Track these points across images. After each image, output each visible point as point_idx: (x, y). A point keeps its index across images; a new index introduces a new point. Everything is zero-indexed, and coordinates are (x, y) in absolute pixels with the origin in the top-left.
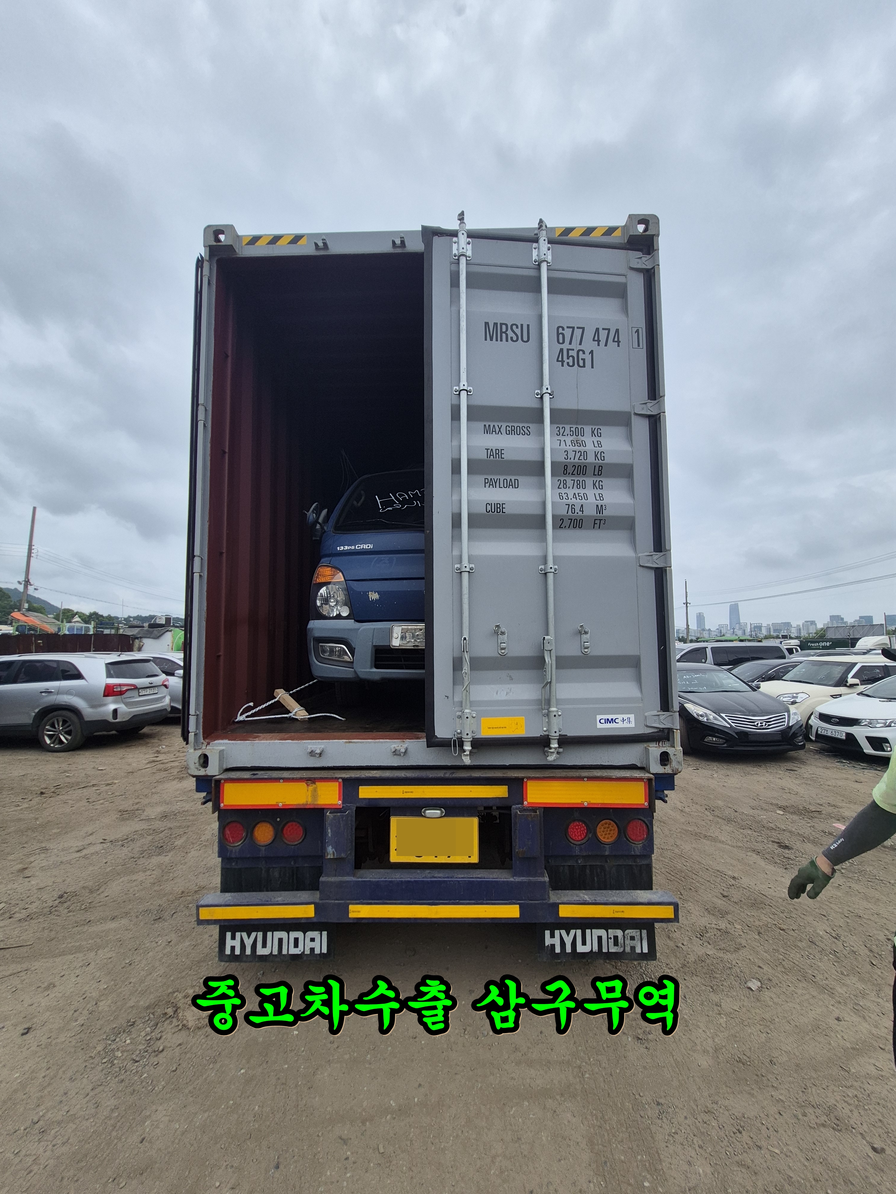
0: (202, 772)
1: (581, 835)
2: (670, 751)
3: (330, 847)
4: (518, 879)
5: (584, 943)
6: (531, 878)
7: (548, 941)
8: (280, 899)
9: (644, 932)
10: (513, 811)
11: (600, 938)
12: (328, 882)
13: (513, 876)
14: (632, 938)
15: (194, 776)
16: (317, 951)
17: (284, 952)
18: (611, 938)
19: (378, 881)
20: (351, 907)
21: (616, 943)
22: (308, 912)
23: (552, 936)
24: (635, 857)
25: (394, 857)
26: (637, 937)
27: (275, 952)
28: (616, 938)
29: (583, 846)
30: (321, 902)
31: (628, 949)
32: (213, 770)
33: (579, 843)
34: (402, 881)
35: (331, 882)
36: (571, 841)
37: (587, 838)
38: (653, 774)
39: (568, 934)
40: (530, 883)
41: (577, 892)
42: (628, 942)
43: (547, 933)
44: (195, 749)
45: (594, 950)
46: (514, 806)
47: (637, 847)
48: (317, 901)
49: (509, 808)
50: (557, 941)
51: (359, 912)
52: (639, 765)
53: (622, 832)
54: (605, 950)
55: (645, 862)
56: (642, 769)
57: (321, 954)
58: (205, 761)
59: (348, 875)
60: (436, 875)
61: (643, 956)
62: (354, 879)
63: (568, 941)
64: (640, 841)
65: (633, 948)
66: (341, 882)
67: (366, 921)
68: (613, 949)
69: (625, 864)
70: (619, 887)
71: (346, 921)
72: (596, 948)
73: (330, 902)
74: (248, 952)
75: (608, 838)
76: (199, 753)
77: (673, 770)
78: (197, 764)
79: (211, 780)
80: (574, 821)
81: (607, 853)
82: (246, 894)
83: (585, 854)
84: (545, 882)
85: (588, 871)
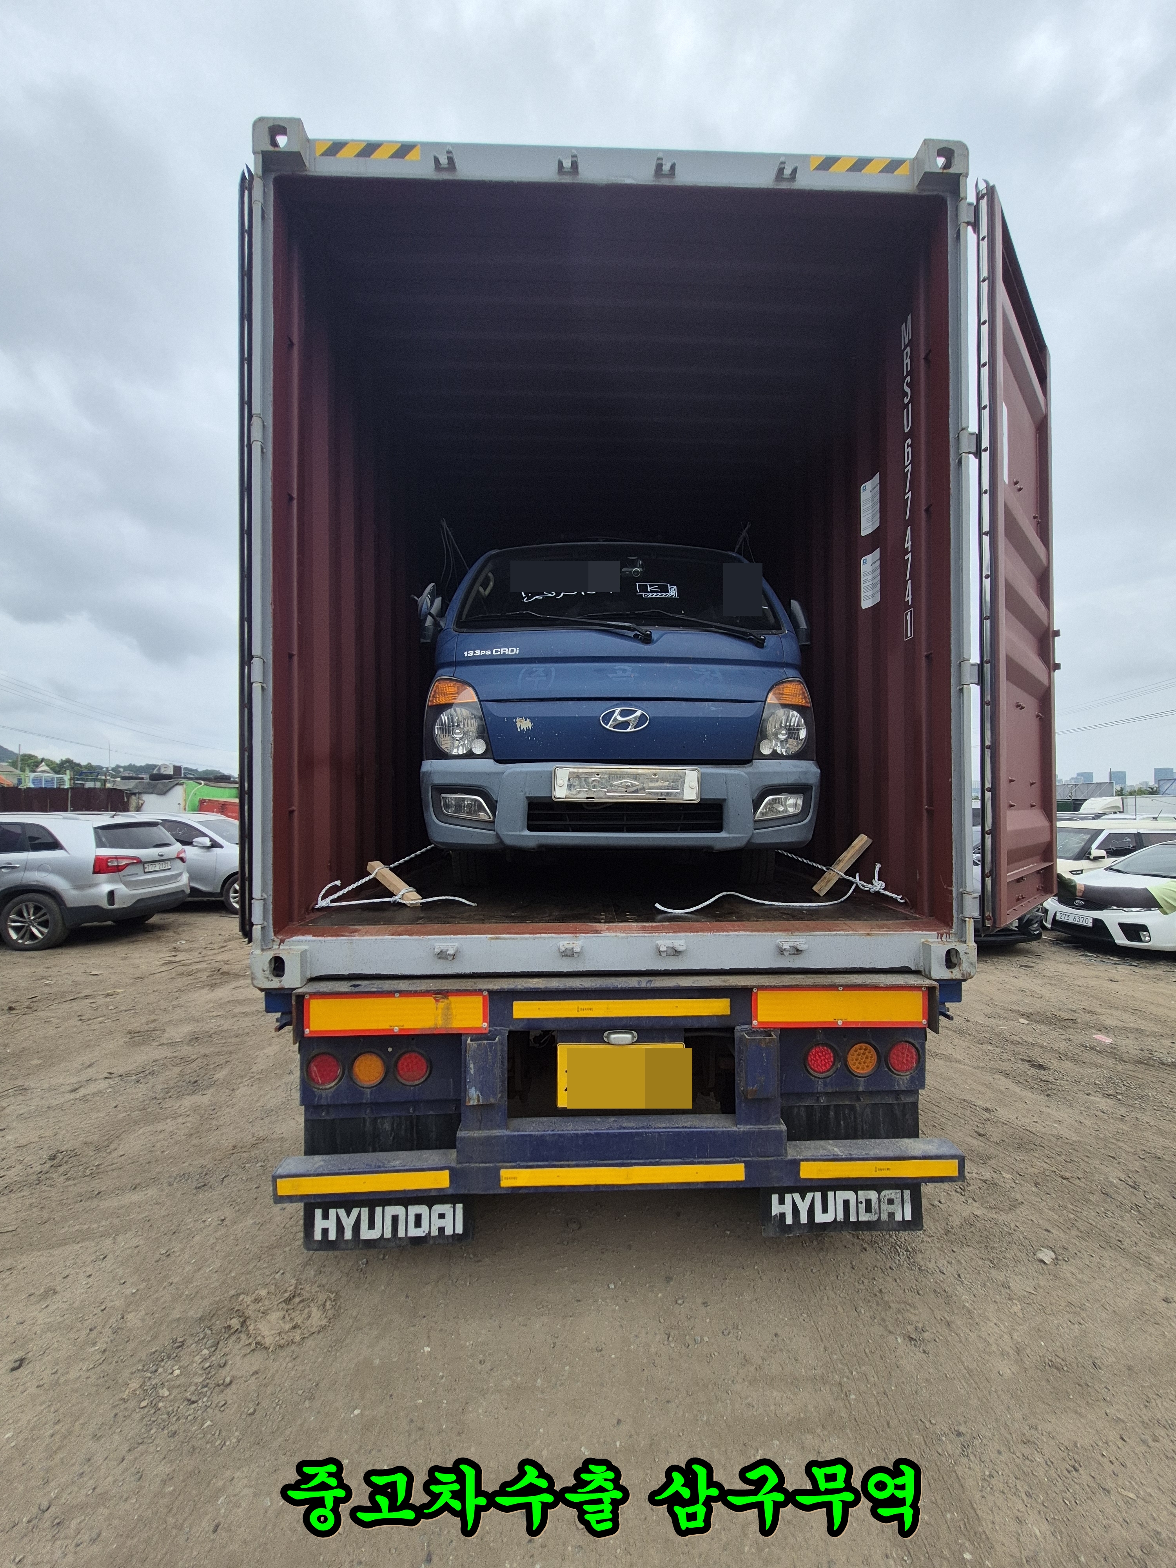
0: (275, 984)
1: (825, 1065)
2: (960, 948)
3: (473, 1089)
4: (743, 1128)
5: (825, 1210)
6: (761, 1127)
7: (776, 1209)
8: (397, 1163)
9: (907, 1193)
10: (737, 1034)
11: (846, 1203)
12: (469, 1138)
13: (736, 1125)
14: (891, 1202)
15: (262, 990)
16: (449, 1231)
17: (401, 1234)
18: (861, 1203)
19: (542, 1136)
20: (504, 1173)
21: (868, 1209)
22: (441, 1180)
23: (782, 1201)
24: (897, 1094)
25: (562, 1101)
26: (898, 1201)
27: (388, 1234)
28: (868, 1202)
29: (828, 1080)
30: (458, 1166)
31: (885, 1217)
32: (292, 979)
33: (823, 1075)
34: (577, 1135)
35: (474, 1138)
36: (812, 1072)
37: (834, 1069)
38: (935, 980)
39: (803, 1199)
40: (760, 1133)
41: (822, 1142)
42: (885, 1207)
43: (775, 1198)
44: (263, 950)
45: (838, 1220)
46: (738, 1028)
47: (903, 1080)
48: (454, 1165)
49: (732, 1030)
50: (787, 1209)
51: (515, 1178)
52: (913, 968)
53: (883, 1059)
54: (853, 1218)
55: (909, 1100)
56: (917, 972)
57: (455, 1236)
58: (278, 966)
59: (499, 1127)
60: (625, 1125)
61: (905, 1225)
62: (508, 1133)
63: (803, 1207)
64: (907, 1071)
65: (891, 1215)
66: (489, 1138)
67: (526, 1191)
68: (864, 1217)
69: (883, 1102)
70: (874, 1135)
71: (495, 1192)
72: (840, 1217)
73: (473, 1165)
74: (348, 1235)
75: (863, 1069)
76: (270, 955)
77: (963, 975)
78: (268, 972)
79: (291, 995)
80: (817, 1045)
81: (861, 1089)
82: (346, 1157)
83: (830, 1090)
84: (781, 1132)
85: (832, 1113)
